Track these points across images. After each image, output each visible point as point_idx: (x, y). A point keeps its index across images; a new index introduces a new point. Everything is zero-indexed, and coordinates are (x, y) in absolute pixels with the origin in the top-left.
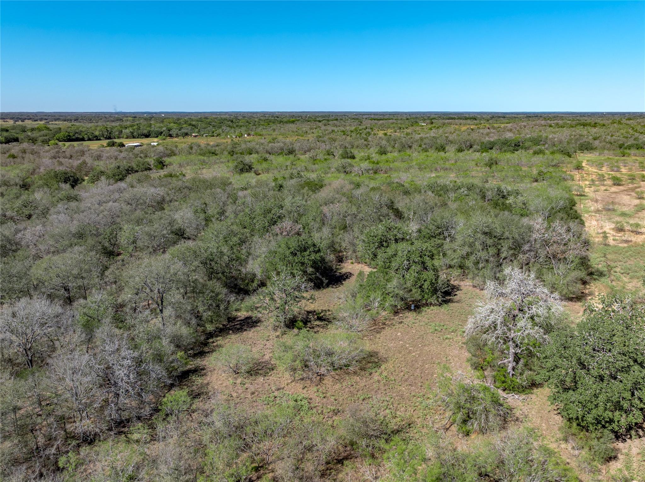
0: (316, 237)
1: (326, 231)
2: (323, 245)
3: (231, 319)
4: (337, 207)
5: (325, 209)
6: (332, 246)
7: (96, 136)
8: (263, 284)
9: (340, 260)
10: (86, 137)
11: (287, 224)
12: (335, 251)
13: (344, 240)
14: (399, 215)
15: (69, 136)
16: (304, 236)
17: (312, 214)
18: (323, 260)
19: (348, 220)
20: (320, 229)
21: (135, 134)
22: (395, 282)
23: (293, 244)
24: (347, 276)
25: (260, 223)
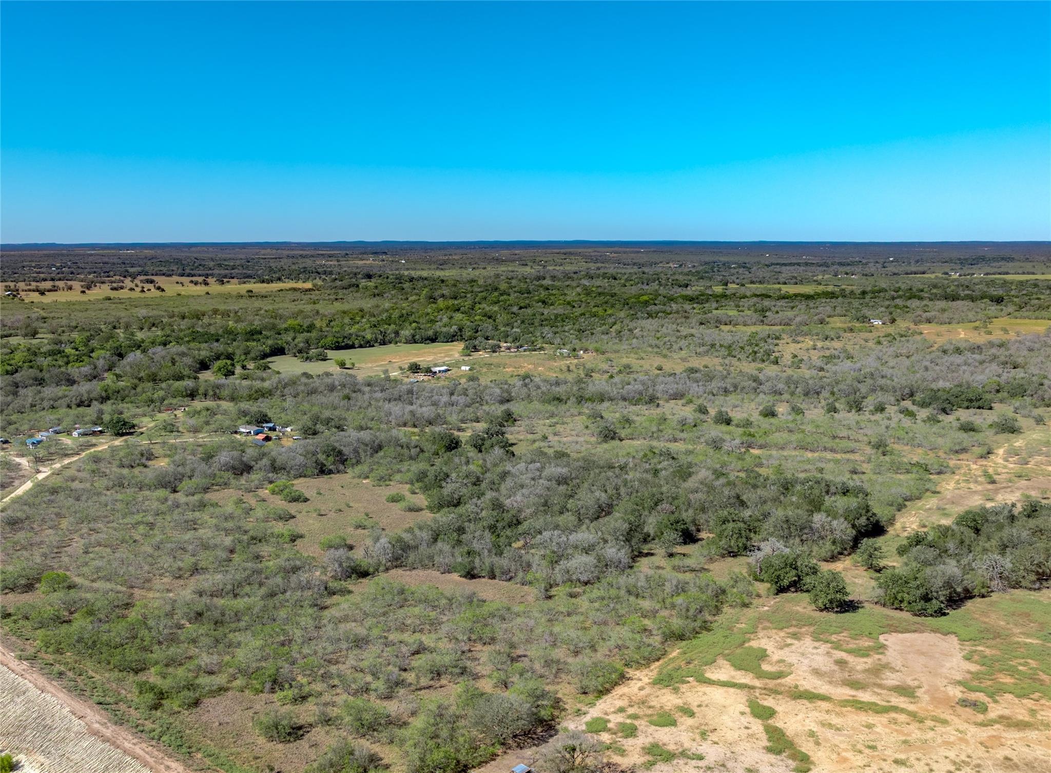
0: (684, 515)
1: (691, 512)
2: (688, 520)
3: (640, 553)
4: (699, 496)
5: (691, 496)
6: (694, 522)
7: (368, 342)
8: (653, 539)
9: (699, 530)
10: (357, 343)
11: (665, 505)
12: (696, 525)
13: (702, 518)
14: (743, 504)
15: (338, 342)
16: (676, 515)
17: (682, 500)
18: (688, 529)
19: (707, 505)
20: (686, 510)
21: (417, 337)
22: (723, 542)
23: (672, 518)
24: (701, 540)
25: (649, 503)
